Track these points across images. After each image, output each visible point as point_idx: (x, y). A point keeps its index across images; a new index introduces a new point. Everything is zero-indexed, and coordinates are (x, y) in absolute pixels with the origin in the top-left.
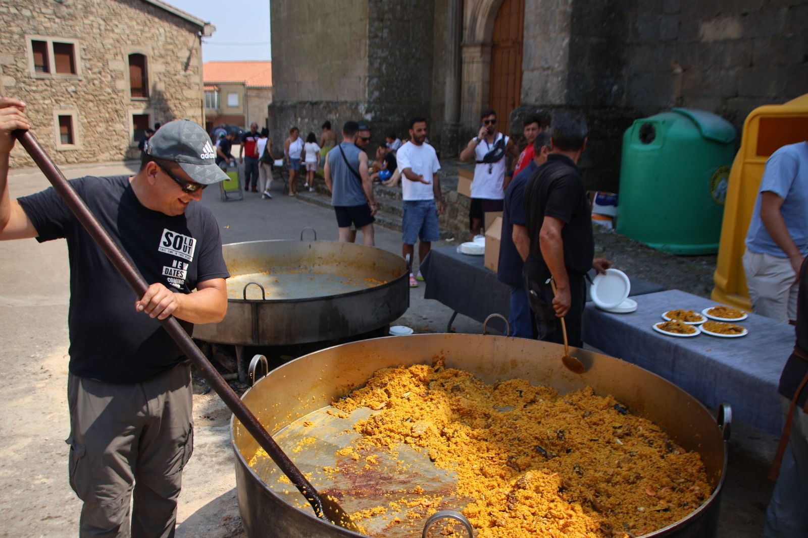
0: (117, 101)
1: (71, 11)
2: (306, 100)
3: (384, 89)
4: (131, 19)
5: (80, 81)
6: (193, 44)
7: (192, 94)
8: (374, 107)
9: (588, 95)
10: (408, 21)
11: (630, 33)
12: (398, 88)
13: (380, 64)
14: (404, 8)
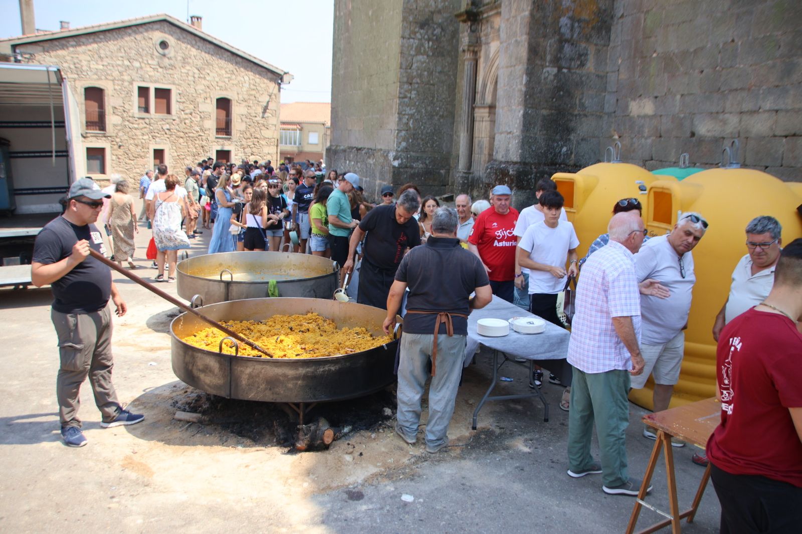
0: (204, 138)
1: (172, 62)
2: (354, 146)
3: (410, 141)
4: (221, 68)
5: (174, 120)
6: (273, 90)
7: (267, 133)
8: (401, 155)
9: (540, 154)
10: (433, 85)
11: (578, 106)
12: (422, 140)
13: (408, 120)
14: (431, 73)
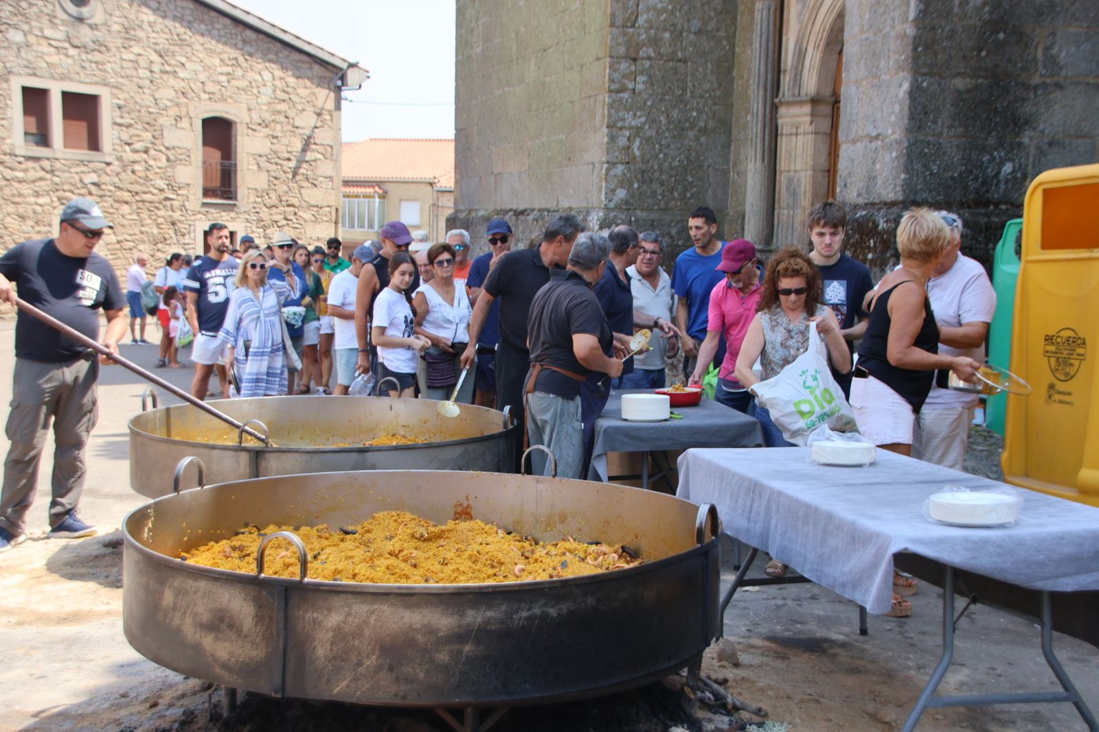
0: (176, 204)
1: (98, 35)
2: (509, 207)
3: (636, 185)
4: (211, 52)
5: (108, 164)
6: (325, 102)
7: (313, 195)
8: (615, 217)
9: (950, 183)
10: (683, 61)
11: (1040, 66)
12: (662, 184)
13: (629, 139)
14: (677, 36)
